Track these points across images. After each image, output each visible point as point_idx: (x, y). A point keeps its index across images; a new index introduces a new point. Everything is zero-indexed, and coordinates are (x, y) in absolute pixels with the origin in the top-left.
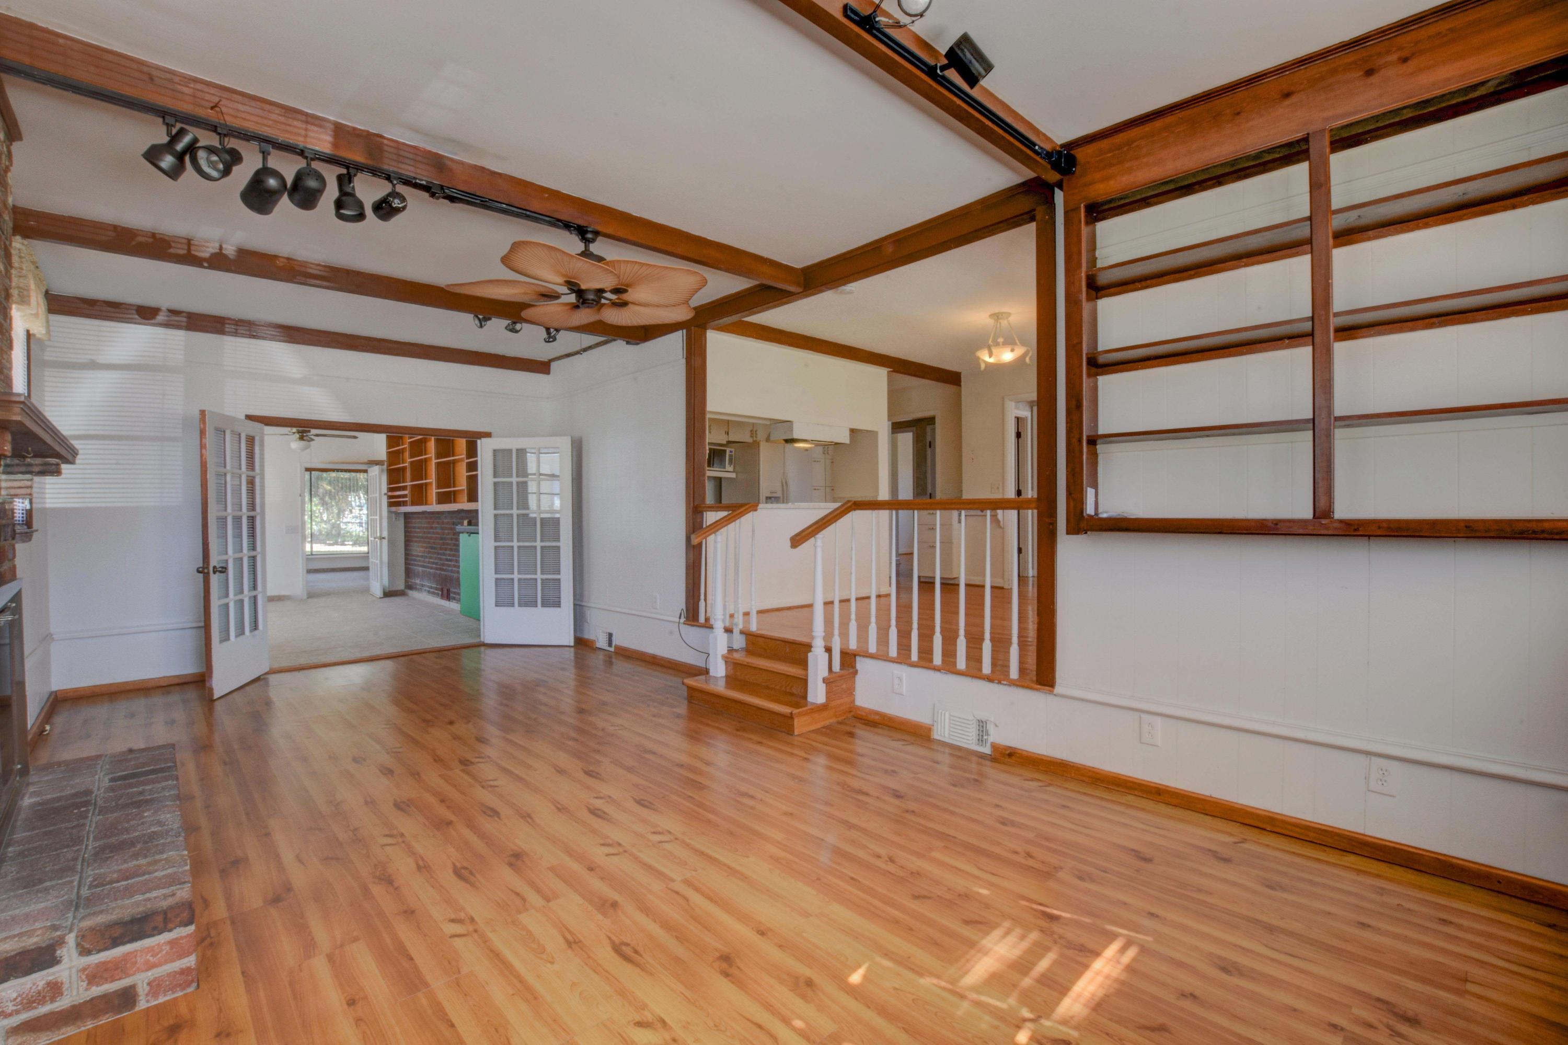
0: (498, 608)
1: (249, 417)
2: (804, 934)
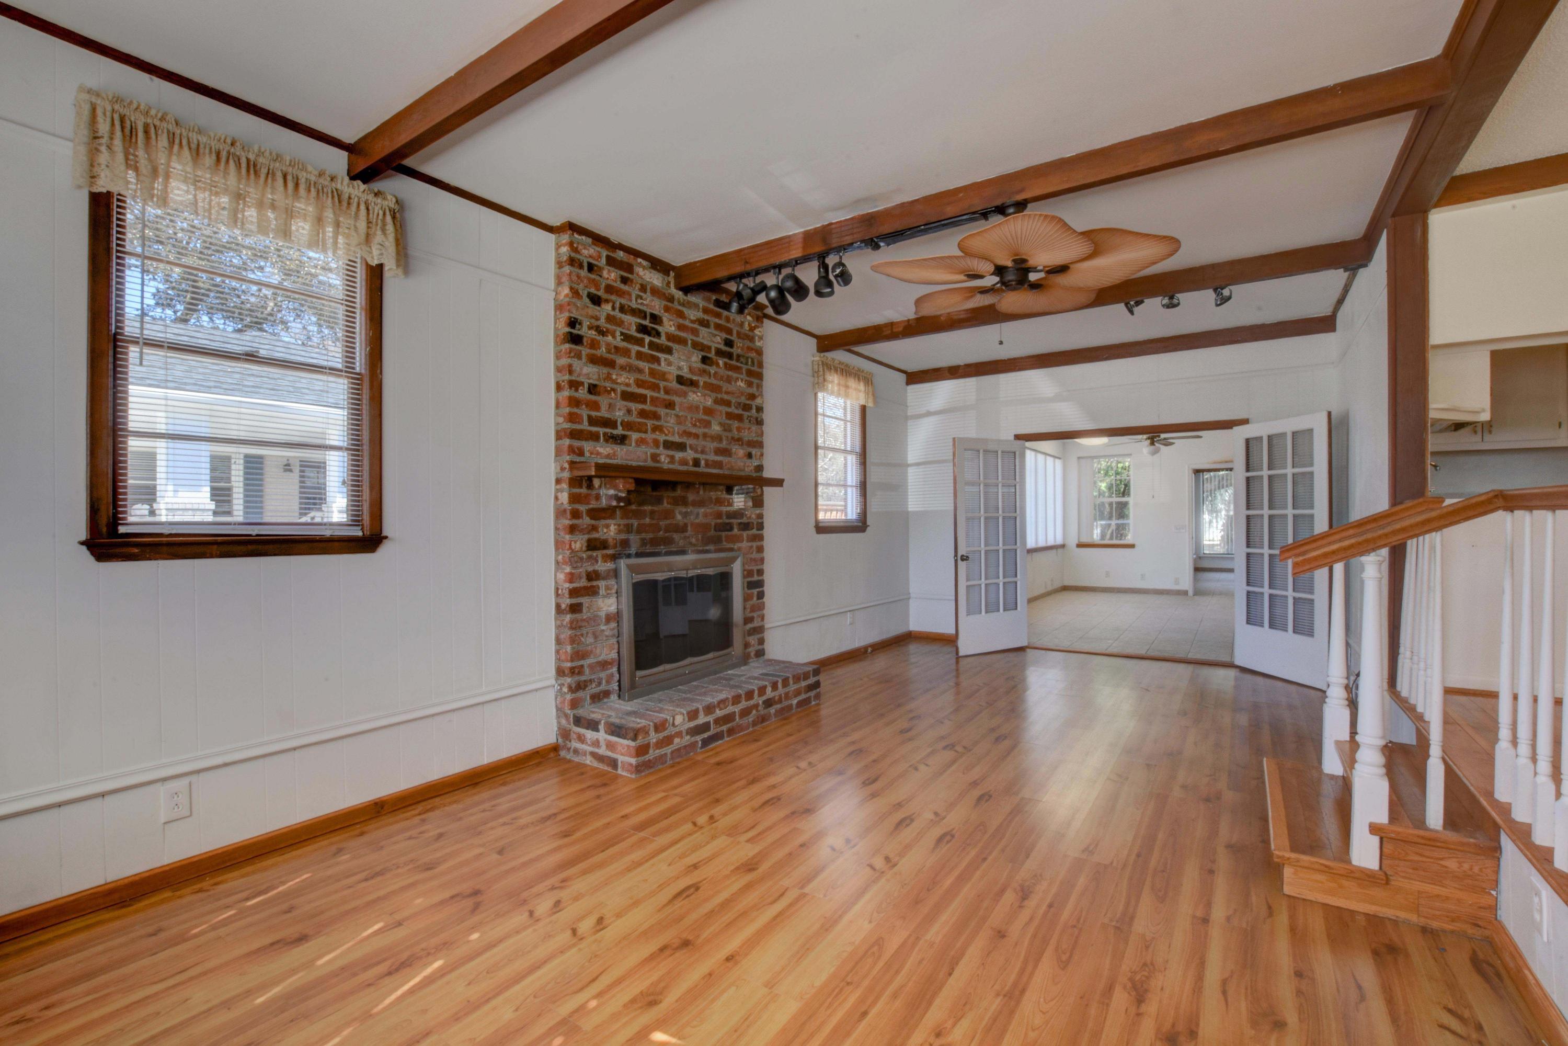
0: (1250, 626)
1: (1018, 437)
2: (733, 988)
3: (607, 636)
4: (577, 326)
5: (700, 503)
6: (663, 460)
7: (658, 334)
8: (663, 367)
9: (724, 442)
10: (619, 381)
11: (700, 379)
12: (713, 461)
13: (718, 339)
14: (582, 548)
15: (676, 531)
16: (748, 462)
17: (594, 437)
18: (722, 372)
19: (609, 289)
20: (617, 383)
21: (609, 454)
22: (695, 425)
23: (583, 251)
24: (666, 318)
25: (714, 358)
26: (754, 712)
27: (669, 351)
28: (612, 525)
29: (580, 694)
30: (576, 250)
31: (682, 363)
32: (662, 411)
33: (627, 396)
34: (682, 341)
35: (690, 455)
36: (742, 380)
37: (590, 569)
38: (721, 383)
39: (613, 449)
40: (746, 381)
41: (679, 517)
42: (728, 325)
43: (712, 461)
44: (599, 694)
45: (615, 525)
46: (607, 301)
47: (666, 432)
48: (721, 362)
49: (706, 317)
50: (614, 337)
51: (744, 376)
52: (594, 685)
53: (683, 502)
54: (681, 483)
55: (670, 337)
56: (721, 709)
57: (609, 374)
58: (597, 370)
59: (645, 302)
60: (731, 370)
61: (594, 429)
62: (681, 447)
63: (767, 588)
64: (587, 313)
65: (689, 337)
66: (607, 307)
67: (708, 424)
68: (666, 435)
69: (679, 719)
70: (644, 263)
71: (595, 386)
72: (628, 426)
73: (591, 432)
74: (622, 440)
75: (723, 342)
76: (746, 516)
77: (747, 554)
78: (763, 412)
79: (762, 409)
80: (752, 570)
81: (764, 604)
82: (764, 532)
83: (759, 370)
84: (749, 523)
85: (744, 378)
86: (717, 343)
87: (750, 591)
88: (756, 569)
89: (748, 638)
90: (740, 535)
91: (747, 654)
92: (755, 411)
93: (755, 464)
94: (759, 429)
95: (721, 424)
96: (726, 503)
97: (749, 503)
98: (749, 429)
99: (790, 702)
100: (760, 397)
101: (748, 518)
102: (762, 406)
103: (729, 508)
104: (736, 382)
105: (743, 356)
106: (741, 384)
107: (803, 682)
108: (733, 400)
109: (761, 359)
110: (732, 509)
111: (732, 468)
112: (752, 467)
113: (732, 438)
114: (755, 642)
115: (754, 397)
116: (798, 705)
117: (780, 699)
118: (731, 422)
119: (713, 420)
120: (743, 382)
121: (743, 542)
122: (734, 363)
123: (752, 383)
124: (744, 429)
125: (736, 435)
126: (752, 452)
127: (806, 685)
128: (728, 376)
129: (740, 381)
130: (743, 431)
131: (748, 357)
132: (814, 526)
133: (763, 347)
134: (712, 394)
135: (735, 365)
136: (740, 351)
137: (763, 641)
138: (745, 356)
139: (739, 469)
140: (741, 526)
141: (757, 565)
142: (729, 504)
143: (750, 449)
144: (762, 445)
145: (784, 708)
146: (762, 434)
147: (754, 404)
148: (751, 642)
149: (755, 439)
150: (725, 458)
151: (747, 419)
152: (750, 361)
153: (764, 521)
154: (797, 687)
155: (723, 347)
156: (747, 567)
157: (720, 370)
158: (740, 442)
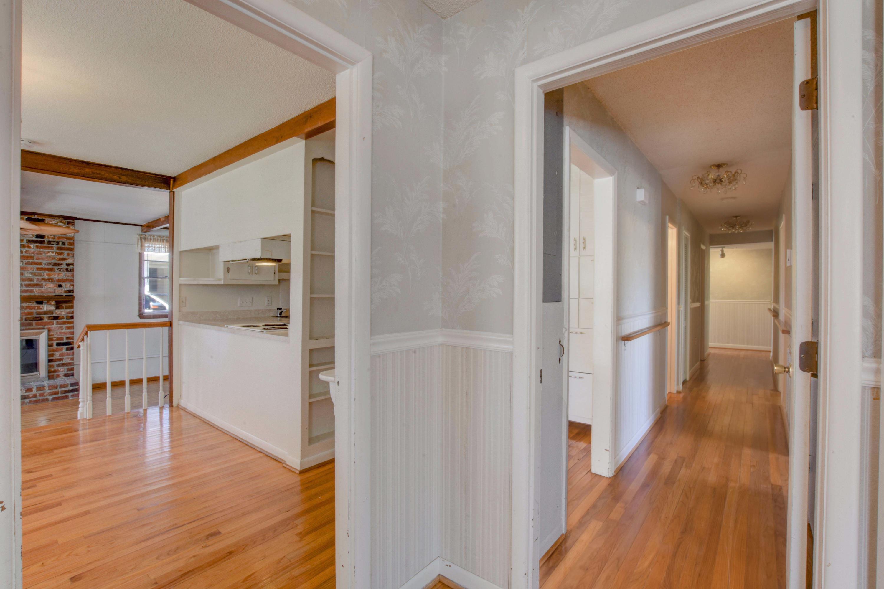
9: (35, 281)
16: (59, 288)
18: (34, 250)
38: (33, 255)
48: (32, 246)
60: (42, 249)
75: (35, 237)
76: (56, 313)
77: (57, 330)
78: (74, 266)
79: (73, 264)
80: (62, 337)
81: (73, 353)
82: (75, 320)
83: (69, 247)
84: (59, 316)
85: (55, 251)
86: (29, 237)
87: (59, 347)
88: (66, 337)
89: (56, 368)
90: (50, 322)
91: (53, 375)
92: (65, 265)
93: (65, 290)
94: (69, 274)
95: (31, 273)
96: (36, 308)
97: (53, 308)
98: (59, 274)
99: (45, 397)
100: (70, 259)
101: (57, 314)
102: (73, 263)
103: (39, 311)
104: (47, 253)
105: (54, 242)
106: (52, 254)
107: (59, 389)
108: (44, 262)
109: (72, 241)
110: (42, 311)
111: (42, 292)
112: (63, 291)
113: (43, 279)
114: (64, 370)
115: (64, 259)
116: (54, 399)
117: (35, 396)
118: (41, 272)
119: (25, 272)
120: (54, 253)
121: (53, 325)
122: (45, 245)
123: (63, 253)
124: (54, 274)
125: (46, 277)
126: (62, 284)
127: (63, 390)
128: (40, 251)
129: (51, 253)
130: (53, 275)
131: (59, 242)
132: (138, 316)
133: (74, 236)
134: (24, 260)
135: (45, 246)
136: (50, 240)
137: (72, 369)
138: (56, 241)
139: (50, 293)
140: (51, 318)
141: (66, 335)
142: (39, 308)
143: (60, 283)
144: (72, 281)
145: (39, 400)
146: (73, 276)
147: (64, 262)
148: (60, 370)
149: (65, 278)
150: (36, 288)
151: (58, 269)
152: (60, 243)
153: (75, 315)
154: (53, 391)
155: (35, 239)
156: (56, 336)
157: (31, 249)
158: (51, 280)
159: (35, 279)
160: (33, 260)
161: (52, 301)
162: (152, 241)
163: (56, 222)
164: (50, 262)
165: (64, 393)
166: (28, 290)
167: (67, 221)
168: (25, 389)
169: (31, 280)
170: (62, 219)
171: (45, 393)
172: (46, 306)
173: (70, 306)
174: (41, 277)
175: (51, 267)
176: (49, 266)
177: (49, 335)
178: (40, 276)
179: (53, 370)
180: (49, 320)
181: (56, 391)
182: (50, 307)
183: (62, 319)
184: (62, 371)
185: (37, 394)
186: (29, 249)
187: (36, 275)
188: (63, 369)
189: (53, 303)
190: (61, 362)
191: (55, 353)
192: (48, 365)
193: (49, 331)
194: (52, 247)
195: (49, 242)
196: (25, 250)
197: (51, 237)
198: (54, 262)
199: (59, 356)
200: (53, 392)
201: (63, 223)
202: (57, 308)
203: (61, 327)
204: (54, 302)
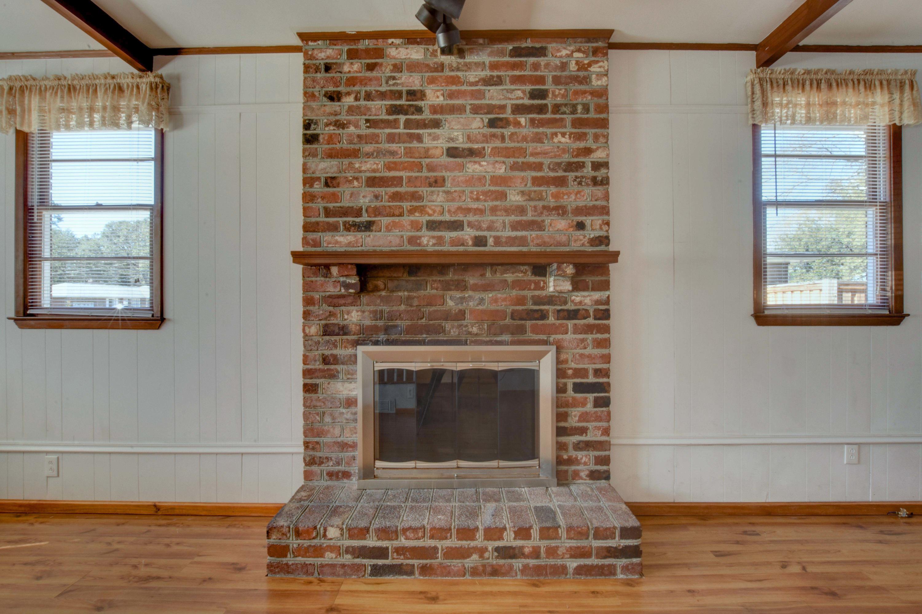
3: (347, 419)
4: (313, 126)
5: (487, 288)
6: (425, 242)
7: (419, 110)
8: (428, 142)
9: (530, 213)
10: (363, 168)
11: (486, 145)
12: (509, 237)
13: (519, 94)
14: (317, 332)
15: (446, 319)
16: (579, 233)
17: (334, 228)
18: (528, 131)
19: (352, 81)
20: (360, 172)
21: (350, 243)
22: (478, 199)
23: (320, 55)
24: (429, 91)
25: (511, 117)
26: (475, 557)
27: (436, 124)
28: (354, 311)
29: (315, 468)
30: (312, 58)
31: (456, 134)
32: (424, 190)
33: (372, 182)
34: (453, 110)
35: (468, 234)
36: (563, 135)
37: (327, 353)
38: (524, 145)
39: (355, 236)
40: (571, 134)
41: (451, 303)
42: (539, 73)
43: (507, 237)
44: (337, 473)
45: (357, 311)
46: (348, 94)
47: (430, 212)
48: (522, 120)
49: (495, 73)
50: (357, 126)
51: (569, 129)
52: (331, 463)
53: (461, 286)
54: (453, 265)
55: (435, 109)
56: (407, 538)
57: (350, 163)
58: (336, 163)
59: (398, 82)
60: (542, 127)
61: (331, 220)
62: (456, 226)
63: (614, 394)
64: (325, 111)
65: (468, 102)
66: (349, 100)
67: (503, 196)
68: (430, 215)
69: (333, 532)
70: (397, 41)
71: (333, 178)
72: (377, 212)
73: (328, 223)
74: (368, 226)
75: (528, 95)
76: (573, 301)
77: (575, 348)
78: (608, 169)
79: (606, 165)
80: (584, 369)
81: (609, 413)
82: (613, 322)
83: (598, 116)
84: (578, 311)
85: (568, 130)
86: (517, 98)
87: (579, 396)
88: (593, 369)
89: (573, 453)
90: (561, 325)
91: (567, 471)
92: (590, 169)
93: (592, 236)
94: (599, 191)
95: (523, 193)
96: (533, 286)
97: (567, 286)
98: (578, 192)
99: (559, 562)
100: (600, 150)
101: (576, 304)
102: (606, 160)
103: (537, 293)
104: (553, 138)
105: (566, 105)
106: (563, 140)
107: (593, 541)
108: (547, 161)
109: (601, 101)
110: (543, 293)
111: (544, 244)
112: (586, 240)
113: (544, 207)
114: (589, 459)
115: (588, 151)
116: (579, 570)
117: (535, 553)
118: (541, 188)
119: (509, 190)
120: (567, 136)
121: (567, 333)
122: (549, 116)
123: (585, 134)
124: (567, 194)
125: (552, 202)
126: (584, 221)
127: (602, 547)
128: (537, 134)
129: (560, 136)
130: (566, 197)
131: (577, 104)
132: (752, 315)
133: (607, 85)
134: (508, 160)
135: (549, 119)
136: (559, 100)
137: (606, 461)
138: (570, 104)
139: (559, 244)
140: (561, 314)
141: (595, 364)
142: (538, 287)
143: (580, 219)
144: (605, 211)
145: (545, 567)
146: (607, 197)
147: (588, 160)
148: (582, 459)
149: (591, 204)
150: (532, 233)
151: (575, 180)
152: (580, 108)
153: (614, 308)
154: (579, 545)
155: (527, 102)
156: (573, 365)
157: (521, 130)
158: (561, 211)
159: (529, 209)
160: (525, 157)
161: (569, 263)
162: (789, 88)
163: (569, 50)
164: (559, 161)
165: (605, 557)
166: (516, 238)
167: (593, 47)
168: (514, 527)
169: (522, 210)
170: (581, 42)
171: (560, 549)
172: (554, 280)
173: (602, 280)
174: (541, 204)
175: (560, 173)
176: (557, 172)
177: (559, 362)
178: (539, 200)
179: (565, 457)
180: (558, 319)
181: (584, 547)
182: (562, 283)
183: (585, 318)
184: (585, 464)
185: (540, 547)
186: (517, 130)
187: (532, 196)
188: (586, 456)
189: (570, 270)
190: (583, 438)
191: (569, 410)
192: (557, 442)
193: (559, 349)
194: (562, 120)
195: (557, 108)
196: (509, 134)
197: (559, 93)
198: (567, 160)
199: (579, 421)
200: (578, 548)
201: (583, 52)
202: (577, 286)
203: (583, 340)
204: (571, 266)
